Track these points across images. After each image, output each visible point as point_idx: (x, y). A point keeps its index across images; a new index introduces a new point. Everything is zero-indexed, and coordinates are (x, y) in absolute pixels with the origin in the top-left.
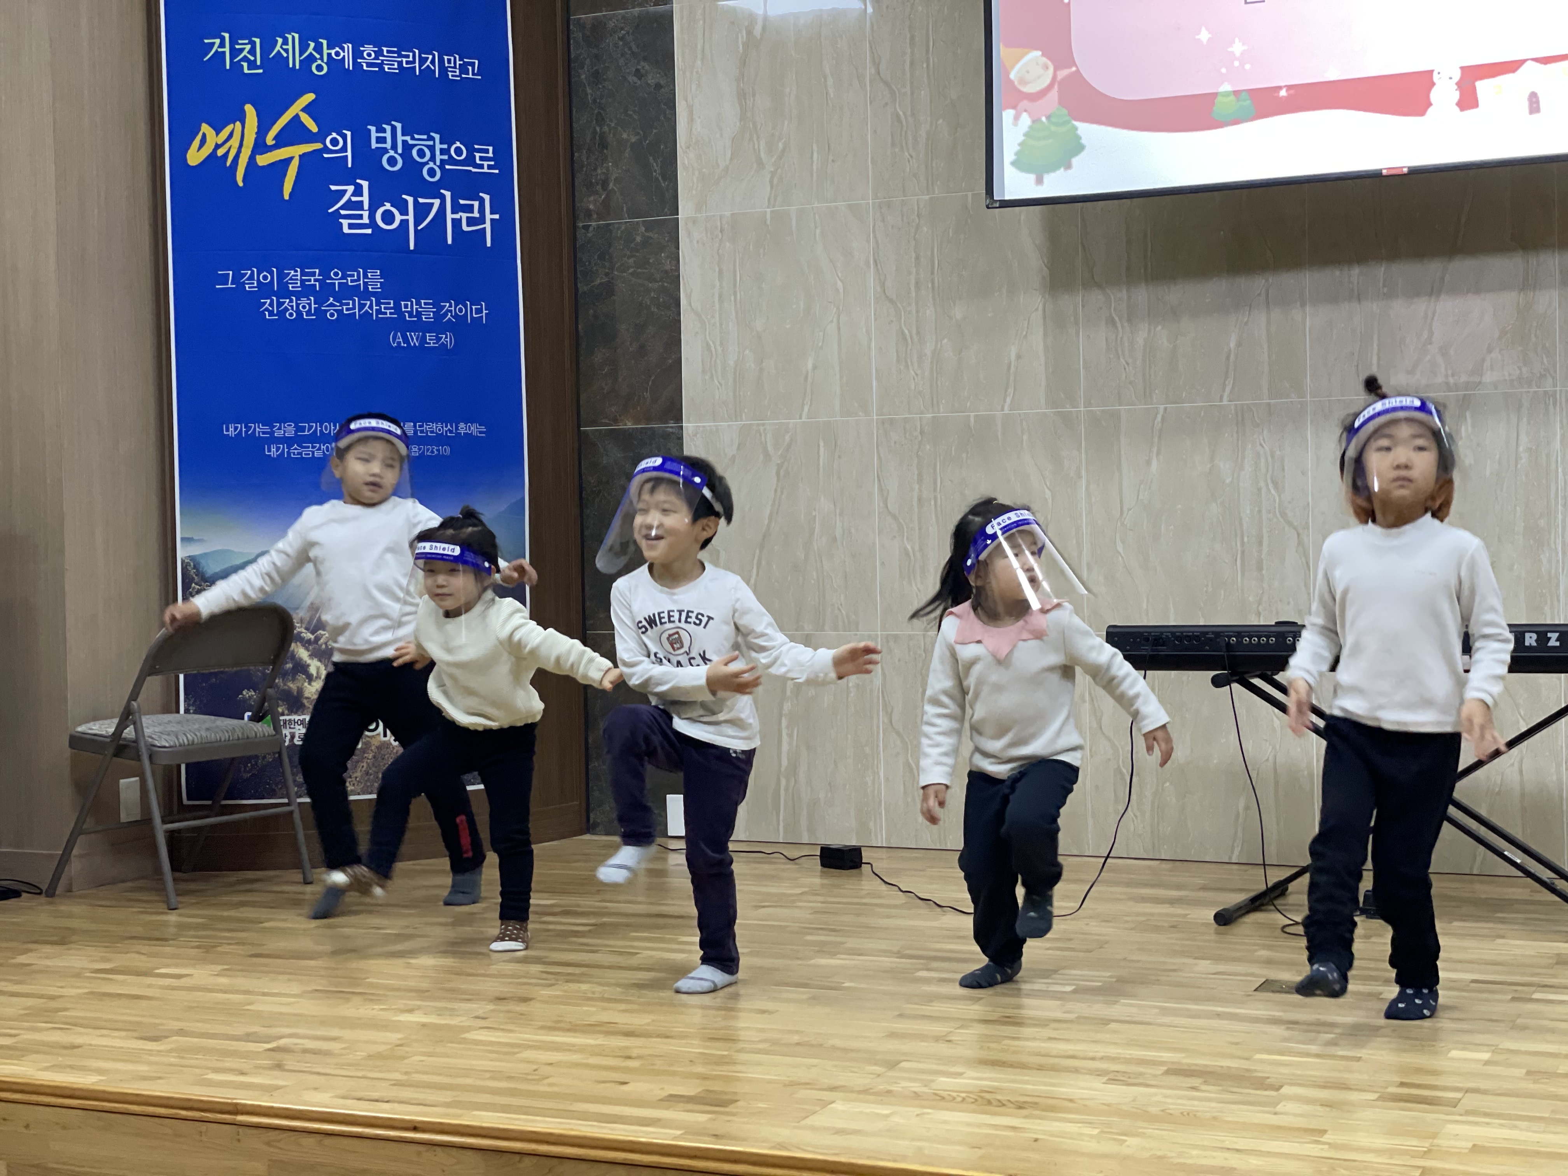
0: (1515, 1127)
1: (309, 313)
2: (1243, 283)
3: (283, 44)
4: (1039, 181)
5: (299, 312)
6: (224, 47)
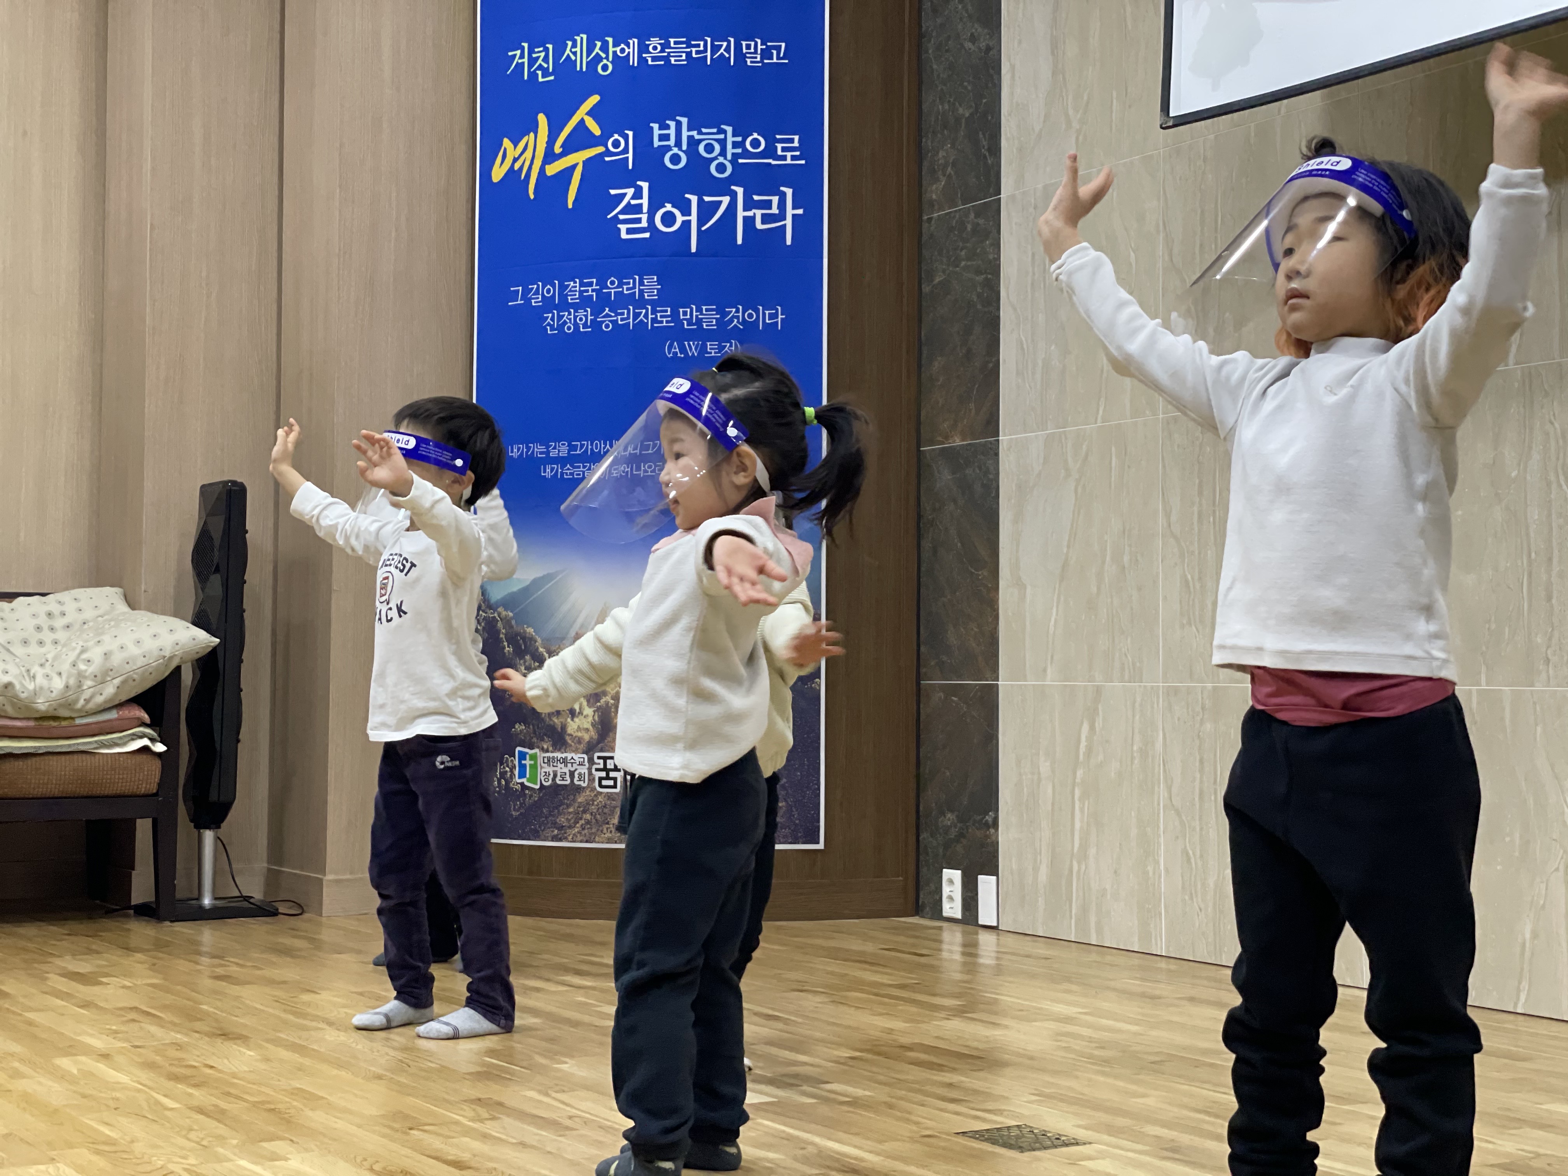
1: (585, 326)
3: (572, 47)
5: (576, 325)
6: (524, 58)
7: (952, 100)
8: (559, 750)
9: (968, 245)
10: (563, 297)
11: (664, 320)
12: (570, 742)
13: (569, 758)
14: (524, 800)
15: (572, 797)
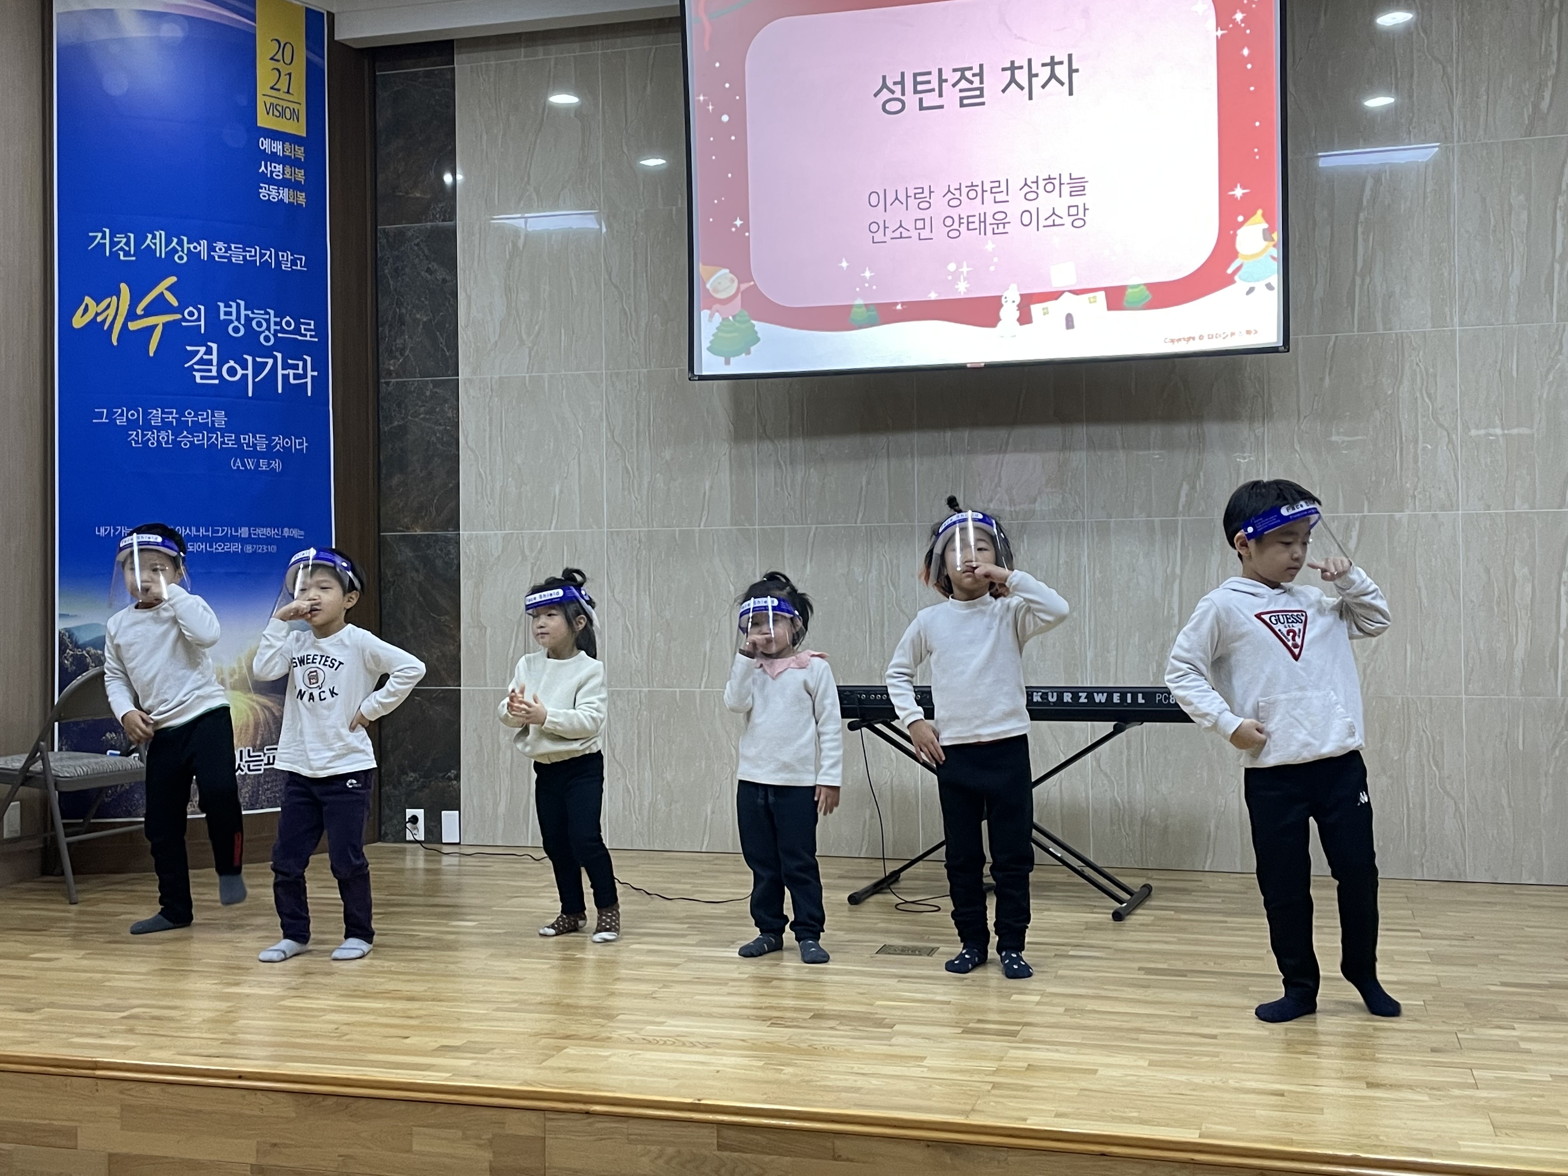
0: (1057, 1051)
1: (167, 443)
2: (871, 439)
3: (152, 239)
4: (727, 362)
5: (158, 441)
6: (105, 239)
7: (409, 308)
9: (427, 405)
10: (147, 422)
11: (230, 443)
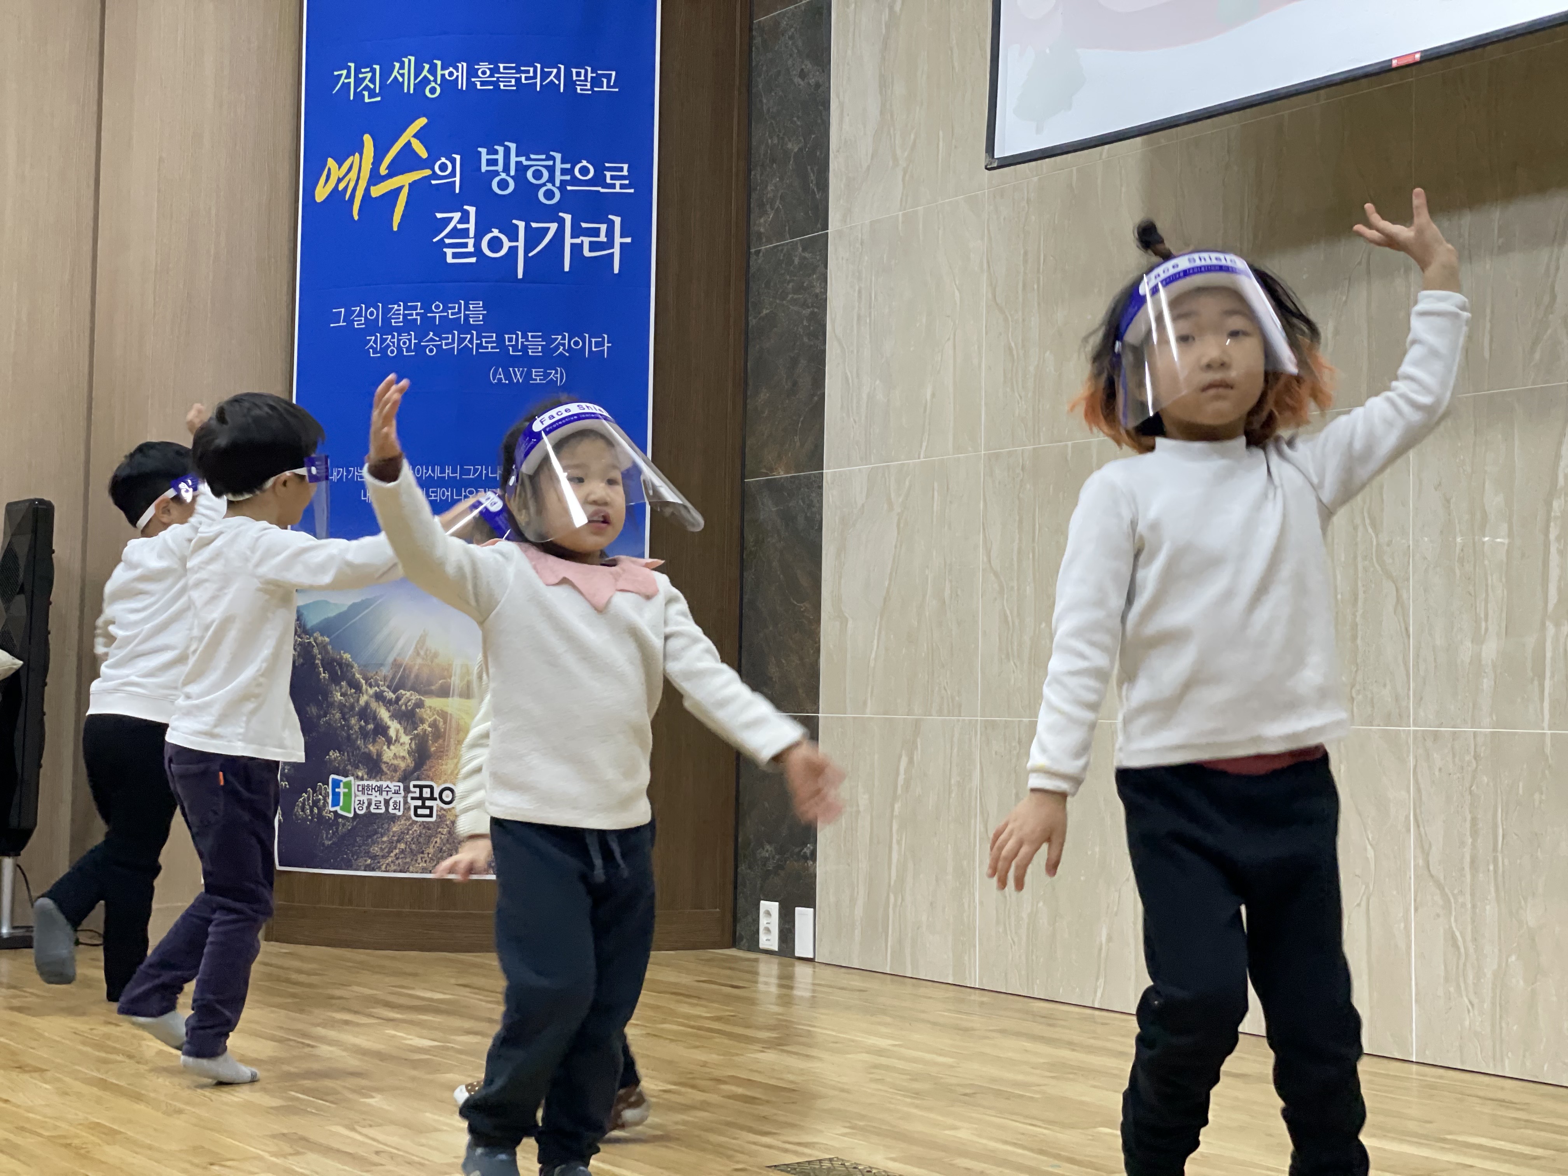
1: (409, 349)
2: (1342, 249)
3: (400, 68)
4: (1040, 128)
5: (399, 349)
6: (349, 78)
7: (781, 135)
8: (375, 778)
9: (795, 278)
10: (387, 320)
11: (490, 345)
12: (385, 769)
13: (384, 787)
14: (337, 829)
15: (386, 826)
